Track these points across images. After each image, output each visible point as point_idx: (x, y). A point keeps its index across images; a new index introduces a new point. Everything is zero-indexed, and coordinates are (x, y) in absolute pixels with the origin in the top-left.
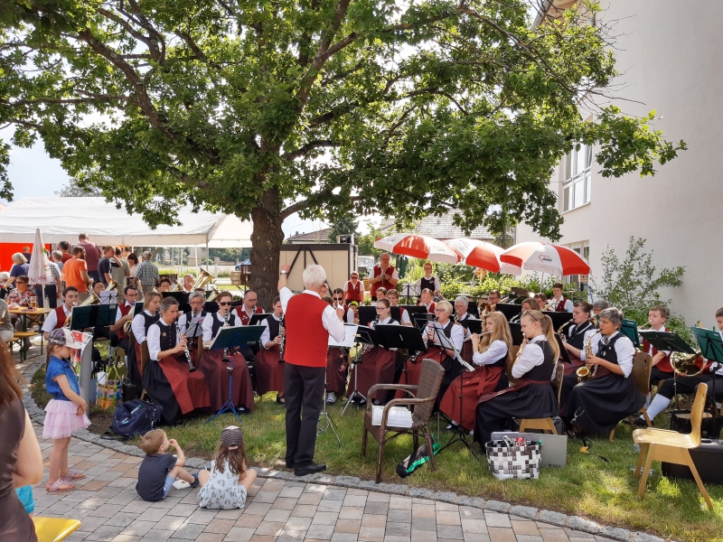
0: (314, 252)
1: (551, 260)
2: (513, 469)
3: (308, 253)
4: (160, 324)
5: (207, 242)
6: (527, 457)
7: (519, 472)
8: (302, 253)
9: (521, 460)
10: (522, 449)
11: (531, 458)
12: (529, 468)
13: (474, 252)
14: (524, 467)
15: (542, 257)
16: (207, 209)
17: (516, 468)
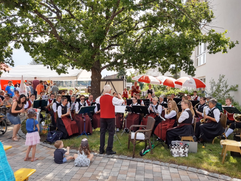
0: (112, 82)
1: (192, 83)
2: (179, 153)
3: (110, 82)
4: (62, 106)
5: (77, 79)
6: (184, 150)
7: (181, 154)
8: (108, 82)
9: (182, 150)
10: (182, 147)
11: (185, 150)
12: (184, 153)
13: (166, 81)
14: (183, 153)
15: (189, 82)
16: (76, 68)
17: (180, 153)
